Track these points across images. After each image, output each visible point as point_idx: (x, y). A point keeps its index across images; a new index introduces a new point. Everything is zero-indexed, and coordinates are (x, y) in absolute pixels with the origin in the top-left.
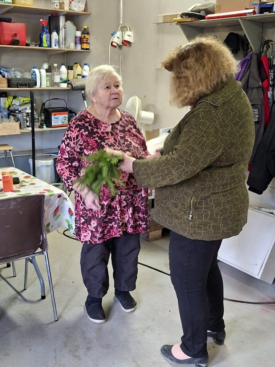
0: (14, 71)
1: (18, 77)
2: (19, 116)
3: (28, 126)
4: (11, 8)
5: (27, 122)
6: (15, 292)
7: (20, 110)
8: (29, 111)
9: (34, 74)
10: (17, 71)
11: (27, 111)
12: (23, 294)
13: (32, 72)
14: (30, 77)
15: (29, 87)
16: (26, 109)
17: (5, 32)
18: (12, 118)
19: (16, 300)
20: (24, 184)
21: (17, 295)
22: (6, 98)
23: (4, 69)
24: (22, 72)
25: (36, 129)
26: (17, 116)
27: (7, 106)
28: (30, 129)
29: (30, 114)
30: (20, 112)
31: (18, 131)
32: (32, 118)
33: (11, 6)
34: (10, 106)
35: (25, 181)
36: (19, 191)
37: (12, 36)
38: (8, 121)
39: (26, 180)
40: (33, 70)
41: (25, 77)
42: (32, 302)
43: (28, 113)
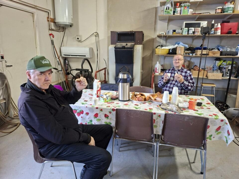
0: (227, 48)
1: (228, 51)
2: (224, 70)
3: (228, 76)
4: (231, 15)
5: (228, 73)
6: (188, 161)
7: (225, 67)
8: (230, 68)
9: (238, 49)
10: (228, 48)
11: (229, 68)
12: (192, 165)
13: (237, 48)
14: (235, 51)
15: (233, 56)
16: (229, 67)
17: (225, 28)
18: (219, 71)
19: (187, 167)
20: (204, 107)
21: (189, 164)
22: (219, 61)
23: (221, 47)
24: (231, 48)
25: (232, 78)
26: (223, 70)
27: (219, 65)
28: (228, 77)
29: (230, 70)
30: (225, 68)
31: (221, 78)
32: (230, 72)
33: (232, 14)
34: (220, 65)
35: (205, 105)
36: (197, 111)
37: (228, 30)
38: (217, 72)
39: (207, 105)
40: (238, 47)
41: (232, 50)
42: (194, 172)
43: (229, 69)
